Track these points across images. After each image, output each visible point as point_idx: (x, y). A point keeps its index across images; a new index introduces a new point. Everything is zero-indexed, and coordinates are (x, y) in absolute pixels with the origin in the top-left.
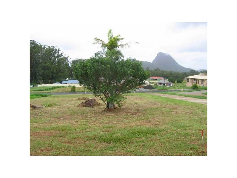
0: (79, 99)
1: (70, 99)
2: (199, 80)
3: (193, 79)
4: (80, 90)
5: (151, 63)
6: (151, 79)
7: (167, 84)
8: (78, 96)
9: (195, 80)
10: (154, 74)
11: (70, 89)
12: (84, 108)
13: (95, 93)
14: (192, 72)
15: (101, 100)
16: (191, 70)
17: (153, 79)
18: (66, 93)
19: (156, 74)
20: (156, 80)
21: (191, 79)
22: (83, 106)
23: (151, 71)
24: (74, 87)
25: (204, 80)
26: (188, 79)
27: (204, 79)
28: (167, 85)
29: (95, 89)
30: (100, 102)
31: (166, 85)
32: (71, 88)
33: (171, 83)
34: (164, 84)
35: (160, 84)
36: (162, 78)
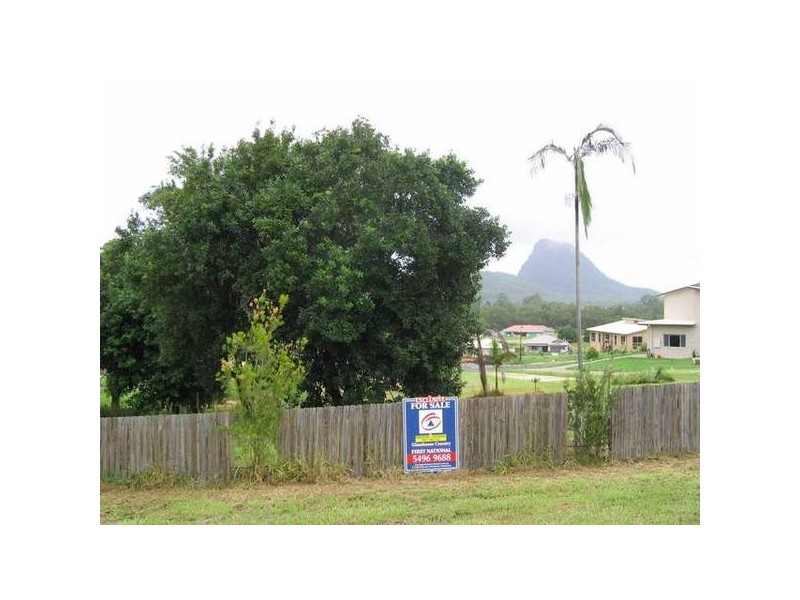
3: (603, 333)
5: (513, 276)
6: (509, 333)
7: (552, 347)
10: (519, 315)
14: (647, 302)
16: (645, 293)
17: (515, 333)
19: (527, 315)
20: (524, 334)
21: (600, 333)
23: (511, 308)
25: (626, 335)
26: (593, 333)
27: (625, 333)
28: (552, 351)
31: (549, 349)
33: (565, 343)
34: (545, 348)
35: (534, 347)
36: (542, 328)
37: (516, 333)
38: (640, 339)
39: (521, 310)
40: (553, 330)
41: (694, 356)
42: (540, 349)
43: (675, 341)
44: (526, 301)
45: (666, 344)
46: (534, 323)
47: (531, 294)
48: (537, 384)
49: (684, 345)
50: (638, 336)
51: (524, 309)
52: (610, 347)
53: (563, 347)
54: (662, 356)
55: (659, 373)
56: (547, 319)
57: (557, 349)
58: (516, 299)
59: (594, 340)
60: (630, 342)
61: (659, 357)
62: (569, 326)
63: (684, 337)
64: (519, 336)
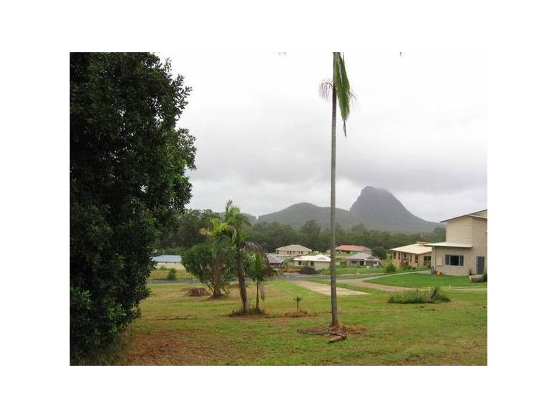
0: (184, 290)
1: (170, 290)
2: (411, 255)
3: (402, 253)
4: (183, 277)
5: (347, 212)
6: (338, 251)
7: (367, 262)
8: (181, 286)
9: (405, 254)
10: (347, 238)
11: (166, 274)
12: (191, 297)
13: (202, 281)
14: (438, 232)
15: (208, 288)
18: (159, 281)
19: (353, 239)
20: (349, 252)
21: (399, 252)
22: (190, 296)
23: (341, 233)
24: (173, 271)
25: (419, 255)
26: (395, 253)
27: (419, 253)
28: (367, 265)
29: (202, 276)
30: (208, 289)
31: (365, 264)
32: (168, 272)
33: (377, 259)
34: (362, 263)
35: (354, 262)
36: (362, 248)
37: (343, 251)
38: (430, 258)
39: (349, 235)
40: (370, 250)
41: (471, 275)
42: (359, 263)
43: (455, 261)
44: (353, 229)
45: (447, 263)
46: (356, 244)
47: (357, 224)
48: (301, 302)
49: (462, 264)
50: (428, 255)
51: (351, 234)
52: (407, 263)
53: (375, 262)
54: (443, 273)
55: (435, 292)
56: (367, 242)
57: (370, 263)
58: (347, 228)
59: (395, 258)
60: (421, 260)
61: (441, 273)
62: (382, 247)
63: (462, 258)
64: (345, 253)
